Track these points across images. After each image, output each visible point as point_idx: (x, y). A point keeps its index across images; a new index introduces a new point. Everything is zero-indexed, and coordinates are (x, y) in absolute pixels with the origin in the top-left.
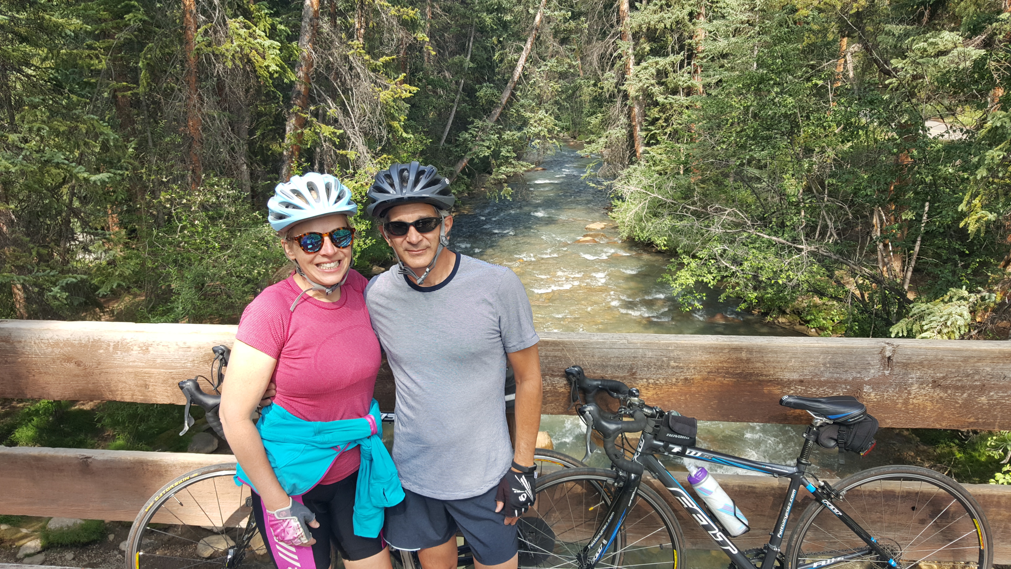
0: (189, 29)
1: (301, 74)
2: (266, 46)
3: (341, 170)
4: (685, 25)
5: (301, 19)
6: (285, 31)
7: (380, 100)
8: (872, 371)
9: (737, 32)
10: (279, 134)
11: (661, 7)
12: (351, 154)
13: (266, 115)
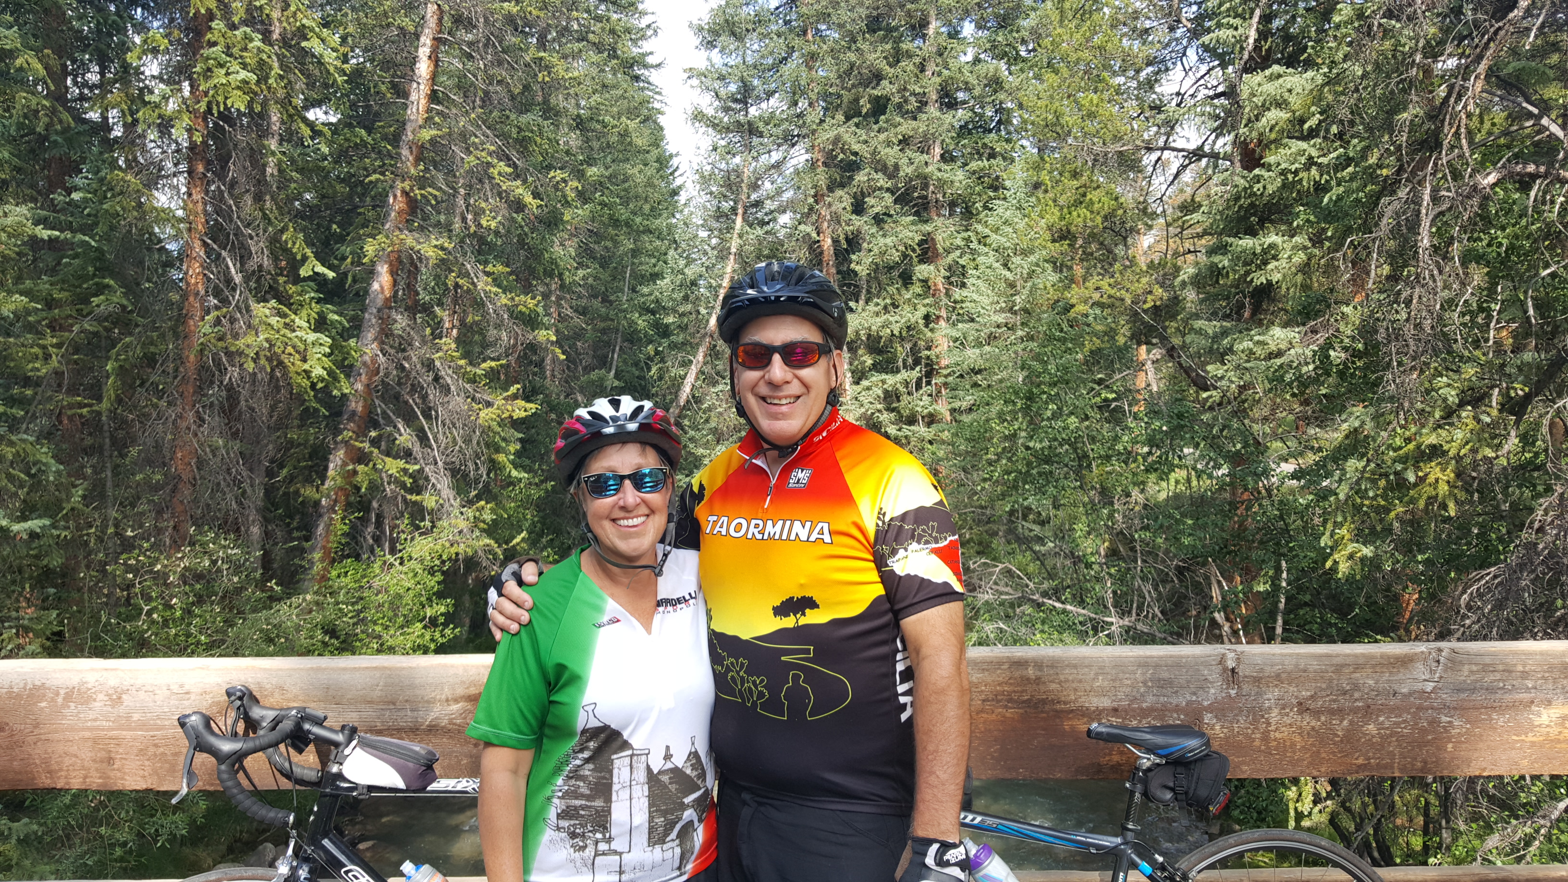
0: (191, 317)
1: (359, 386)
2: (309, 341)
3: (412, 524)
4: (920, 332)
5: (364, 309)
6: (340, 323)
7: (480, 421)
8: (1212, 691)
9: (992, 338)
10: (317, 473)
11: (885, 308)
12: (429, 501)
13: (299, 445)
